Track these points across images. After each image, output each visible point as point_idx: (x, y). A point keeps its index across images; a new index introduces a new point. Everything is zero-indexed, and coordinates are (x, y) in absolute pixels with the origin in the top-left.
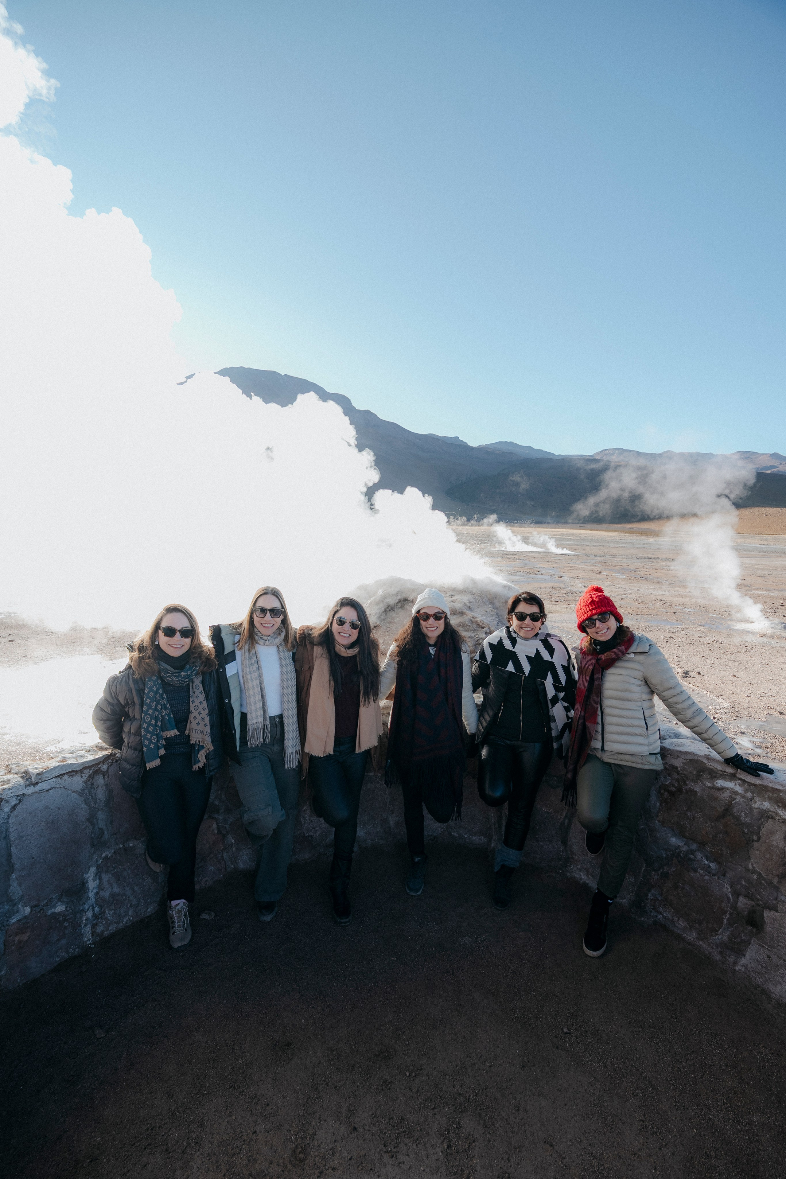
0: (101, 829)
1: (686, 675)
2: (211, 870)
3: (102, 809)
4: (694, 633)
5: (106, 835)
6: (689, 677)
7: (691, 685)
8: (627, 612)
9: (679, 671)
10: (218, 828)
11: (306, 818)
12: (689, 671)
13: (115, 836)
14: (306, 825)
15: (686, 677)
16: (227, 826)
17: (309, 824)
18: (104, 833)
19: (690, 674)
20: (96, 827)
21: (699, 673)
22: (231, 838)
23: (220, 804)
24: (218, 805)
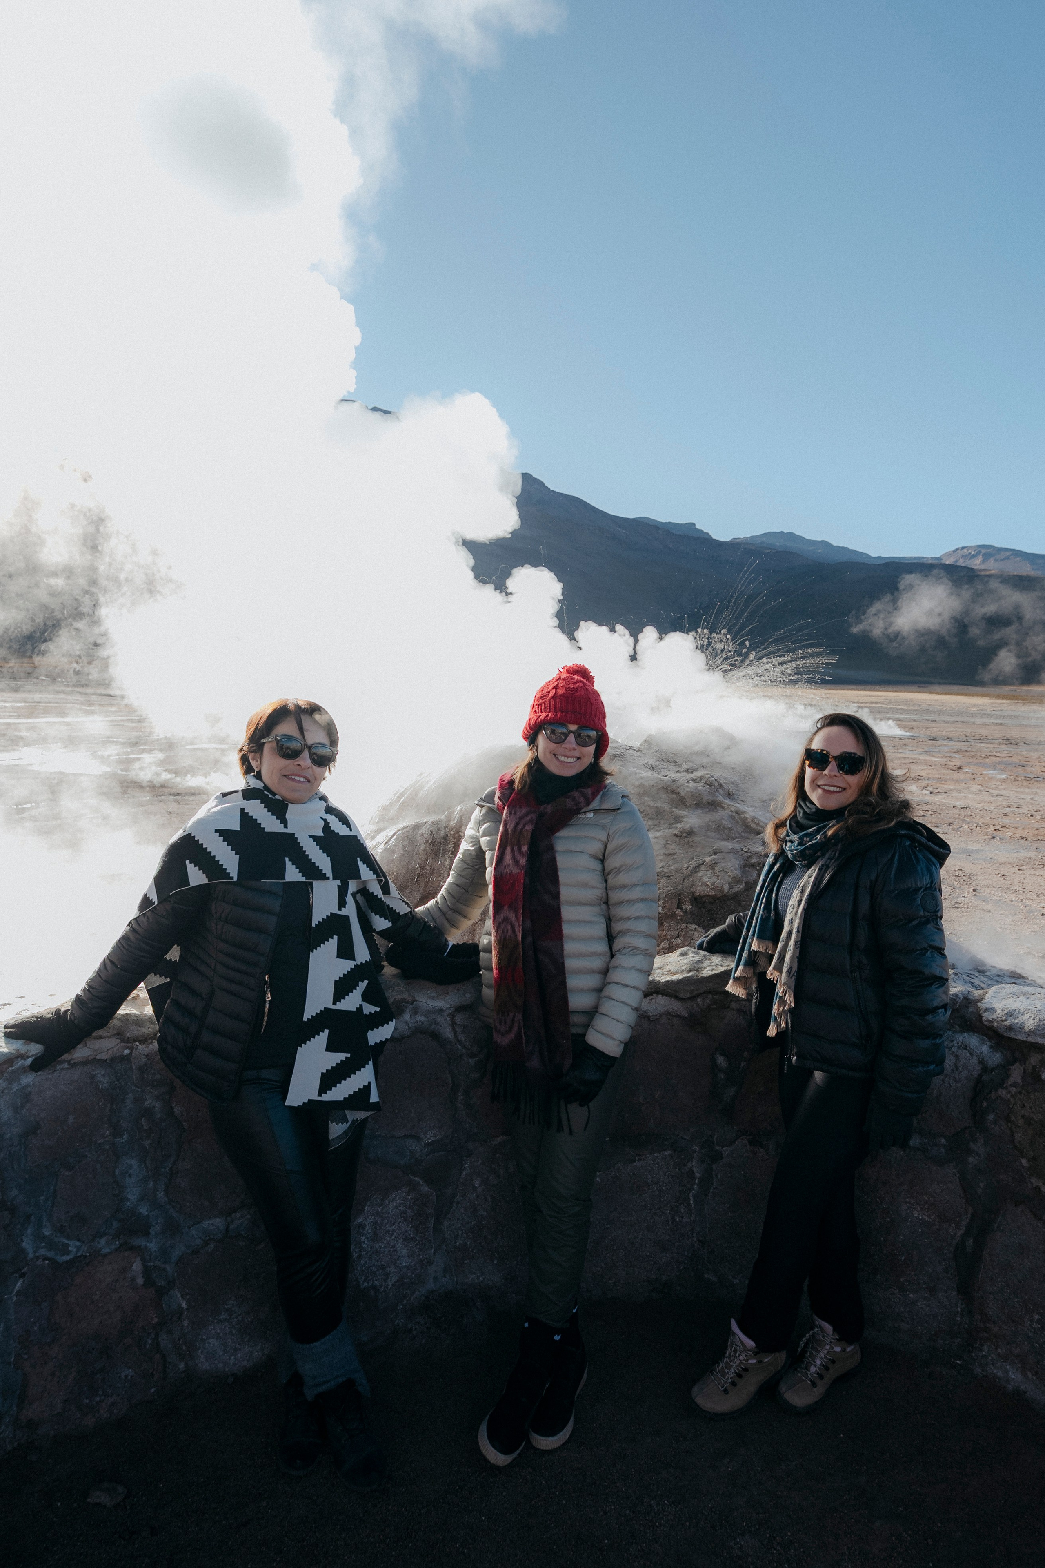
2: (126, 1376)
10: (147, 1272)
11: (364, 1245)
14: (362, 1262)
16: (169, 1268)
17: (370, 1259)
22: (179, 1295)
23: (153, 1213)
24: (148, 1215)
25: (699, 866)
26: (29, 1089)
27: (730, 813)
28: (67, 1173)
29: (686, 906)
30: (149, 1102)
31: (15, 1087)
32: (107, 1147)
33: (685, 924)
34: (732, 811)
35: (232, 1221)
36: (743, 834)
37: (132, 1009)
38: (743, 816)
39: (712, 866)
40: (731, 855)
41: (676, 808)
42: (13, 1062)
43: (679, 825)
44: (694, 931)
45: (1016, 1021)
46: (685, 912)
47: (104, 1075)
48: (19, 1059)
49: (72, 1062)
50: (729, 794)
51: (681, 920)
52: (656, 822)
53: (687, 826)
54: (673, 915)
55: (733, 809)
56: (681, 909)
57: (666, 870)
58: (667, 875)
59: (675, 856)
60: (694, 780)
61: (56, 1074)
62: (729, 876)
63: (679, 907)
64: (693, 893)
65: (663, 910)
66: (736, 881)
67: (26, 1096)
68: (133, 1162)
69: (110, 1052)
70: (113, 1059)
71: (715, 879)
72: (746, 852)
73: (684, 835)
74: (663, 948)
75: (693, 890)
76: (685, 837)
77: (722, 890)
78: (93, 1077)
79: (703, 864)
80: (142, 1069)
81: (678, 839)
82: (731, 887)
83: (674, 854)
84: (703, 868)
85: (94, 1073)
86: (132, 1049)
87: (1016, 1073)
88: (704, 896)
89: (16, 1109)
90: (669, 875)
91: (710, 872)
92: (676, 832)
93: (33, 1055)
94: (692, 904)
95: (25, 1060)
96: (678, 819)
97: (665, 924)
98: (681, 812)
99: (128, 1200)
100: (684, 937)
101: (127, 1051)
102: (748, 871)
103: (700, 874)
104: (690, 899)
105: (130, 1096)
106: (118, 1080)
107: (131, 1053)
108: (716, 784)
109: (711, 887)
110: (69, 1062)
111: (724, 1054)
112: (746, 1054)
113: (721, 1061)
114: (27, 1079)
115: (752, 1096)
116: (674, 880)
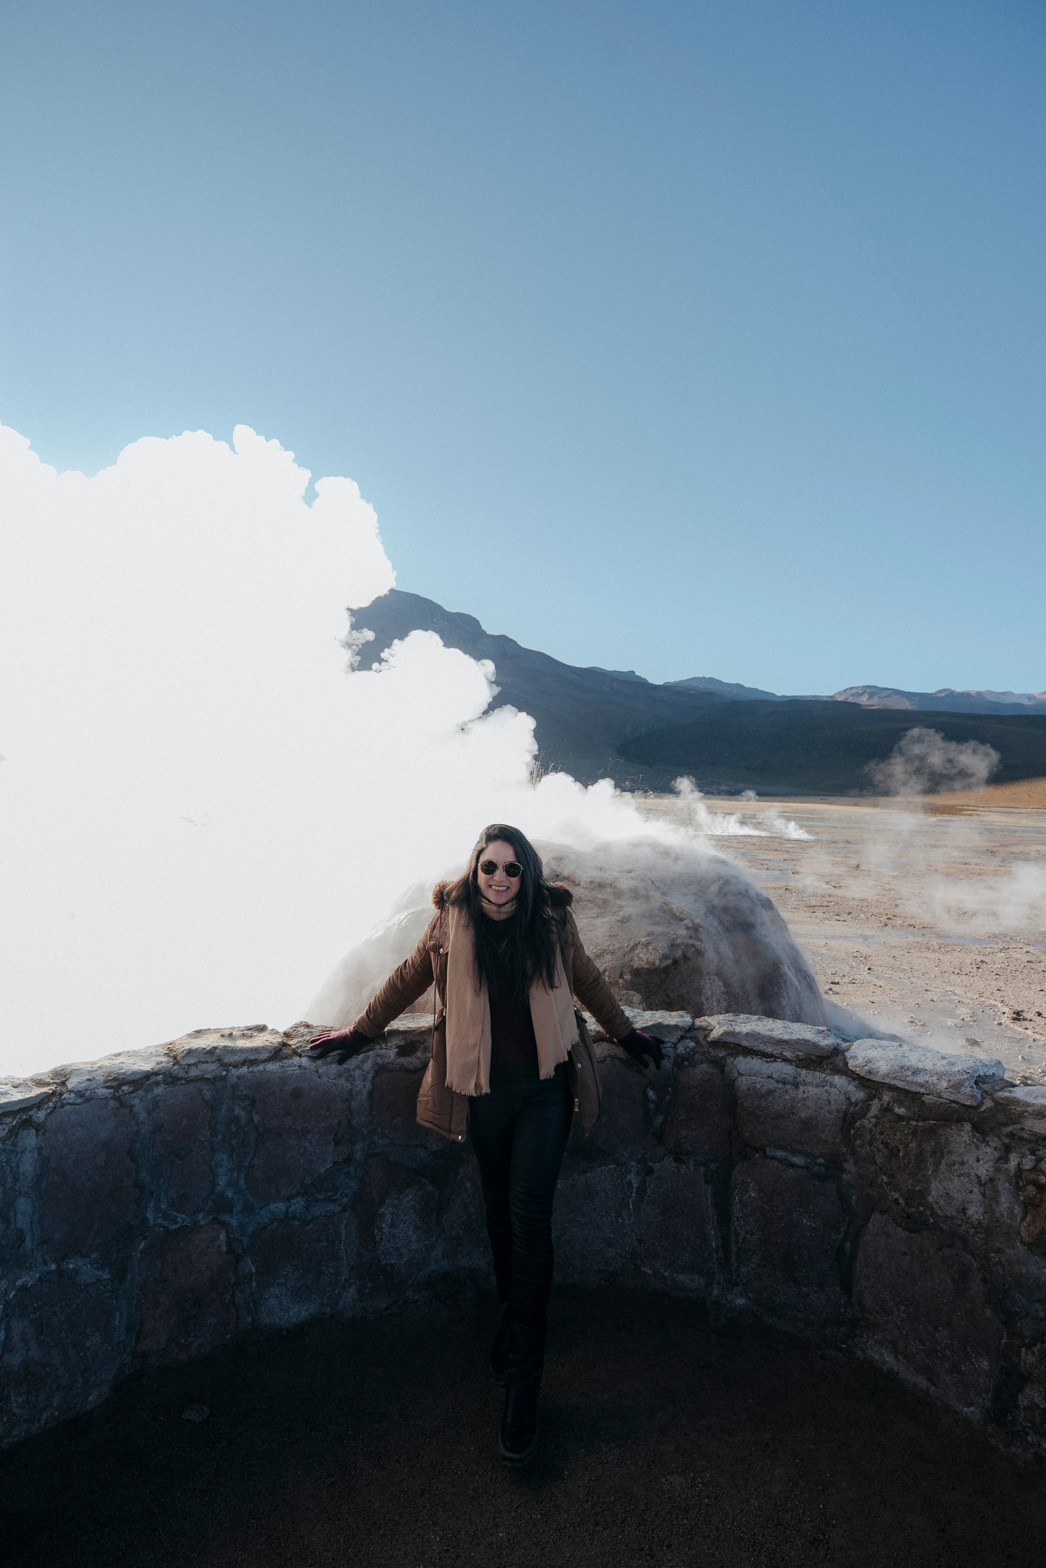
0: (21, 1231)
1: (1018, 1016)
2: (211, 1323)
3: (26, 1192)
4: (1019, 956)
5: (29, 1244)
6: (1025, 1019)
7: (1029, 1032)
8: (907, 923)
9: (1005, 1011)
10: (229, 1242)
11: (385, 1231)
12: (1021, 1011)
13: (45, 1246)
14: (383, 1244)
15: (1019, 1020)
16: (245, 1240)
17: (389, 1241)
18: (25, 1239)
19: (1025, 1015)
20: (12, 1226)
21: (1040, 1014)
22: (250, 1262)
23: (235, 1196)
24: (232, 1197)
25: (636, 945)
26: (159, 1098)
27: (661, 904)
28: (180, 1162)
29: (627, 976)
30: (238, 1111)
31: (150, 1096)
32: (207, 1144)
33: (627, 990)
35: (290, 1206)
36: (671, 921)
38: (671, 906)
39: (647, 945)
40: (661, 937)
41: (618, 900)
42: (149, 1077)
43: (621, 913)
44: (634, 995)
45: (874, 1066)
46: (626, 981)
47: (208, 1090)
48: (153, 1076)
49: (188, 1079)
50: (659, 889)
51: (623, 987)
52: (605, 910)
53: (627, 914)
55: (663, 901)
56: (623, 978)
57: (611, 948)
58: (613, 951)
59: (618, 937)
60: (632, 879)
61: (177, 1087)
62: (660, 953)
63: (621, 977)
64: (632, 966)
65: (609, 979)
66: (665, 957)
67: (156, 1103)
68: (225, 1156)
69: (213, 1073)
70: (215, 1078)
71: (649, 956)
72: (674, 934)
73: (624, 920)
75: (632, 964)
76: (625, 922)
77: (654, 964)
78: (200, 1091)
79: (639, 944)
80: (234, 1087)
81: (621, 923)
82: (662, 962)
83: (617, 935)
84: (640, 947)
85: (202, 1088)
86: (228, 1071)
87: (875, 1107)
88: (641, 969)
89: (149, 1113)
91: (645, 950)
92: (619, 917)
93: (162, 1073)
94: (631, 975)
95: (157, 1076)
96: (620, 908)
98: (622, 903)
99: (219, 1185)
101: (224, 1073)
102: (675, 950)
103: (637, 952)
104: (630, 971)
105: (224, 1106)
106: (217, 1094)
107: (227, 1074)
108: (649, 881)
109: (646, 961)
110: (185, 1079)
111: (654, 1089)
112: (670, 1089)
113: (651, 1094)
114: (158, 1091)
115: (676, 1123)
116: (617, 956)
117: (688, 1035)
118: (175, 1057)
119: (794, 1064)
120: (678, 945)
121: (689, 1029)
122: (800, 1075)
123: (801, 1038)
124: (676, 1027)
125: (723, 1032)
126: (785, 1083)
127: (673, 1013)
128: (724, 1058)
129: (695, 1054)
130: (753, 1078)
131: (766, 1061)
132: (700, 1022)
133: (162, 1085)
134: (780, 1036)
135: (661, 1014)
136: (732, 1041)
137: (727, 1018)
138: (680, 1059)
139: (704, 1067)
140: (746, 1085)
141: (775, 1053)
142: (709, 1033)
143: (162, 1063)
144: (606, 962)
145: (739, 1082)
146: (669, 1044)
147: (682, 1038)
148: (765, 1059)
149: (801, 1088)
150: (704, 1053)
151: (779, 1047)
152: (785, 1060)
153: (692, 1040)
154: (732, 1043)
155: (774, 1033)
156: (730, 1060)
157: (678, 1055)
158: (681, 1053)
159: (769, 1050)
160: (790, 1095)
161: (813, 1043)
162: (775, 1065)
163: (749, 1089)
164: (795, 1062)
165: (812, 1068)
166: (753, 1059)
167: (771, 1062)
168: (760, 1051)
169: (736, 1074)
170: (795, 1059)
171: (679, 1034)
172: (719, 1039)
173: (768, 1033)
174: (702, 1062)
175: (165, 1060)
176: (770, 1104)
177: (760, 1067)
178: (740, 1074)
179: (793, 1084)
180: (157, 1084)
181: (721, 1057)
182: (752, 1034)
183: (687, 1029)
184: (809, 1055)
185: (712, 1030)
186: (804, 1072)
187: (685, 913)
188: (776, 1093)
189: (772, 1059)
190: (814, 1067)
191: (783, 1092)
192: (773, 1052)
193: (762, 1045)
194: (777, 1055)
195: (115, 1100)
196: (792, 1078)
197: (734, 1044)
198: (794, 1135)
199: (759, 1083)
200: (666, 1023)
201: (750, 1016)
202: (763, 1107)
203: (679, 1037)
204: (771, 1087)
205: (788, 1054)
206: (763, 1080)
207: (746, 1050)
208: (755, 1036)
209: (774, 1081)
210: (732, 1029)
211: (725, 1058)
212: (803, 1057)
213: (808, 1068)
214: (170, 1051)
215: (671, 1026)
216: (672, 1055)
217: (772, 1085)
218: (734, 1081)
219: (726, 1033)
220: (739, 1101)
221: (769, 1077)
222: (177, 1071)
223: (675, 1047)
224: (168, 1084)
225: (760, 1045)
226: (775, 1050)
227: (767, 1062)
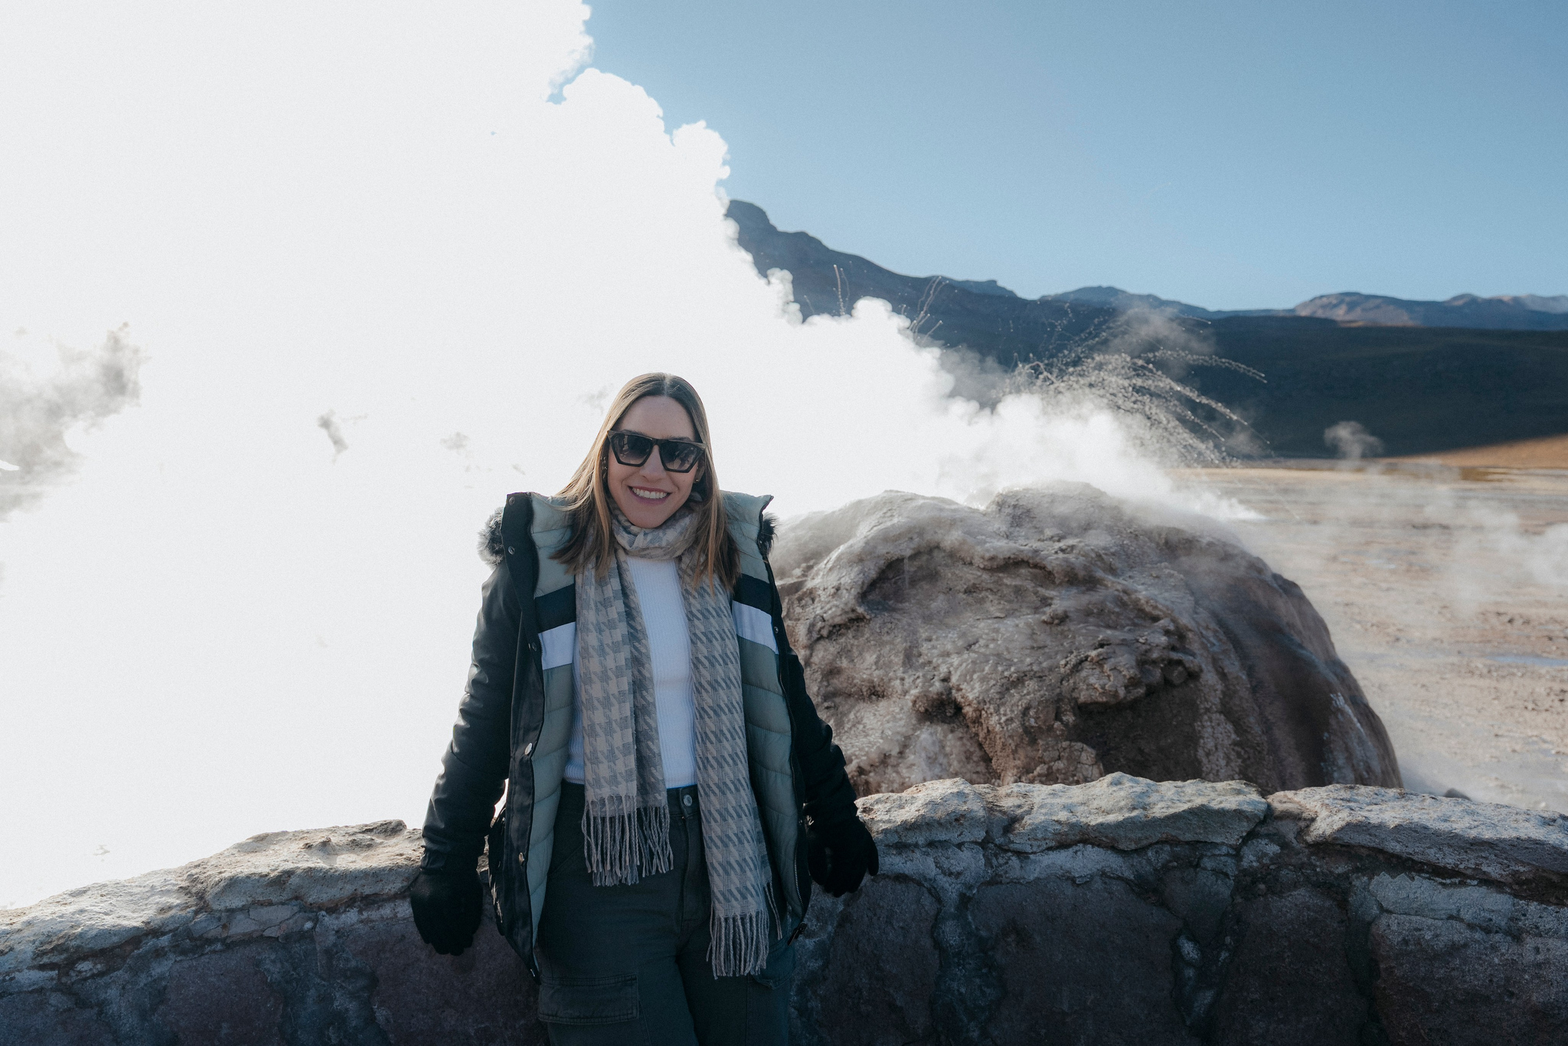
25: (1081, 662)
26: (164, 983)
27: (1116, 593)
29: (1068, 717)
30: (340, 1001)
31: (143, 980)
33: (1068, 743)
34: (1117, 590)
36: (1136, 621)
37: (319, 861)
38: (1133, 596)
39: (1100, 663)
40: (1124, 648)
41: (1042, 586)
42: (140, 942)
43: (1048, 610)
44: (1081, 752)
46: (1066, 725)
47: (274, 962)
48: (150, 937)
49: (228, 942)
50: (1112, 568)
51: (1062, 735)
52: (1015, 606)
53: (1060, 611)
54: (1050, 728)
55: (1119, 587)
56: (1061, 721)
57: (1035, 668)
58: (1037, 675)
59: (1047, 650)
60: (1063, 550)
61: (206, 960)
62: (1123, 677)
63: (1058, 717)
64: (1076, 699)
65: (1036, 722)
66: (1132, 683)
67: (159, 994)
69: (284, 925)
70: (287, 937)
71: (1105, 680)
72: (1144, 644)
73: (1056, 621)
74: (1039, 775)
75: (1075, 695)
76: (1058, 625)
77: (1114, 695)
78: (258, 964)
79: (1086, 660)
80: (329, 952)
81: (1048, 628)
82: (1128, 691)
83: (1045, 647)
84: (1087, 664)
85: (261, 958)
86: (316, 921)
88: (1091, 704)
89: (145, 1016)
90: (1041, 674)
91: (1097, 671)
92: (1044, 618)
93: (170, 931)
94: (1075, 715)
95: (158, 937)
96: (1046, 602)
97: (1041, 742)
98: (1048, 592)
100: (1068, 759)
101: (308, 925)
102: (1149, 670)
103: (1084, 674)
104: (1073, 708)
106: (294, 969)
107: (314, 927)
108: (1093, 555)
109: (1101, 690)
110: (223, 941)
111: (1193, 939)
112: (1228, 940)
113: (1188, 949)
114: (160, 969)
115: (1241, 1007)
116: (1047, 682)
117: (1263, 830)
118: (201, 895)
119: (1508, 890)
120: (1154, 662)
121: (1265, 817)
122: (1524, 915)
123: (1523, 836)
124: (1238, 814)
125: (1344, 823)
126: (1487, 931)
127: (1219, 785)
128: (1346, 876)
129: (1279, 869)
130: (1414, 918)
131: (1441, 883)
132: (1280, 802)
133: (172, 956)
134: (1473, 833)
135: (1195, 788)
136: (1364, 843)
137: (1336, 796)
138: (1249, 879)
139: (1301, 895)
140: (1401, 933)
141: (1462, 866)
142: (1308, 826)
143: (170, 908)
144: (1028, 693)
145: (1382, 927)
146: (1224, 850)
147: (1251, 835)
148: (1440, 880)
149: (1530, 942)
150: (1301, 867)
151: (1472, 855)
152: (1486, 881)
153: (1272, 841)
154: (1363, 847)
155: (1455, 826)
156: (1359, 881)
157: (1245, 872)
158: (1251, 867)
159: (1449, 860)
160: (1503, 955)
161: (1554, 847)
162: (1463, 892)
163: (1406, 942)
164: (1511, 888)
165: (1553, 900)
166: (1413, 879)
167: (1453, 885)
168: (1429, 864)
169: (1375, 910)
170: (1510, 880)
171: (1245, 827)
172: (1335, 839)
173: (1444, 826)
174: (1295, 885)
175: (178, 902)
176: (1455, 973)
177: (1431, 897)
178: (1383, 910)
179: (1508, 933)
180: (159, 954)
181: (1339, 875)
182: (1411, 829)
183: (1262, 817)
184: (1544, 871)
185: (1313, 820)
186: (1533, 906)
187: (1160, 606)
188: (1469, 952)
189: (1457, 880)
190: (1557, 898)
191: (1486, 948)
192: (1457, 866)
193: (1432, 851)
194: (1469, 872)
195: (63, 993)
196: (1505, 920)
197: (1369, 848)
198: (1513, 1039)
199: (1429, 929)
200: (1215, 805)
201: (1382, 790)
202: (1439, 979)
203: (1244, 834)
204: (1456, 938)
205: (1493, 870)
206: (1440, 923)
207: (1394, 860)
208: (1416, 832)
209: (1464, 926)
210: (1360, 818)
211: (1348, 878)
212: (1531, 876)
213: (1542, 900)
214: (193, 881)
215: (1228, 811)
216: (1231, 868)
217: (1458, 934)
218: (1370, 924)
219: (1349, 826)
220: (1382, 966)
221: (1451, 917)
222: (204, 924)
223: (1237, 853)
224: (184, 952)
225: (1427, 851)
226: (1462, 861)
227: (1444, 885)
